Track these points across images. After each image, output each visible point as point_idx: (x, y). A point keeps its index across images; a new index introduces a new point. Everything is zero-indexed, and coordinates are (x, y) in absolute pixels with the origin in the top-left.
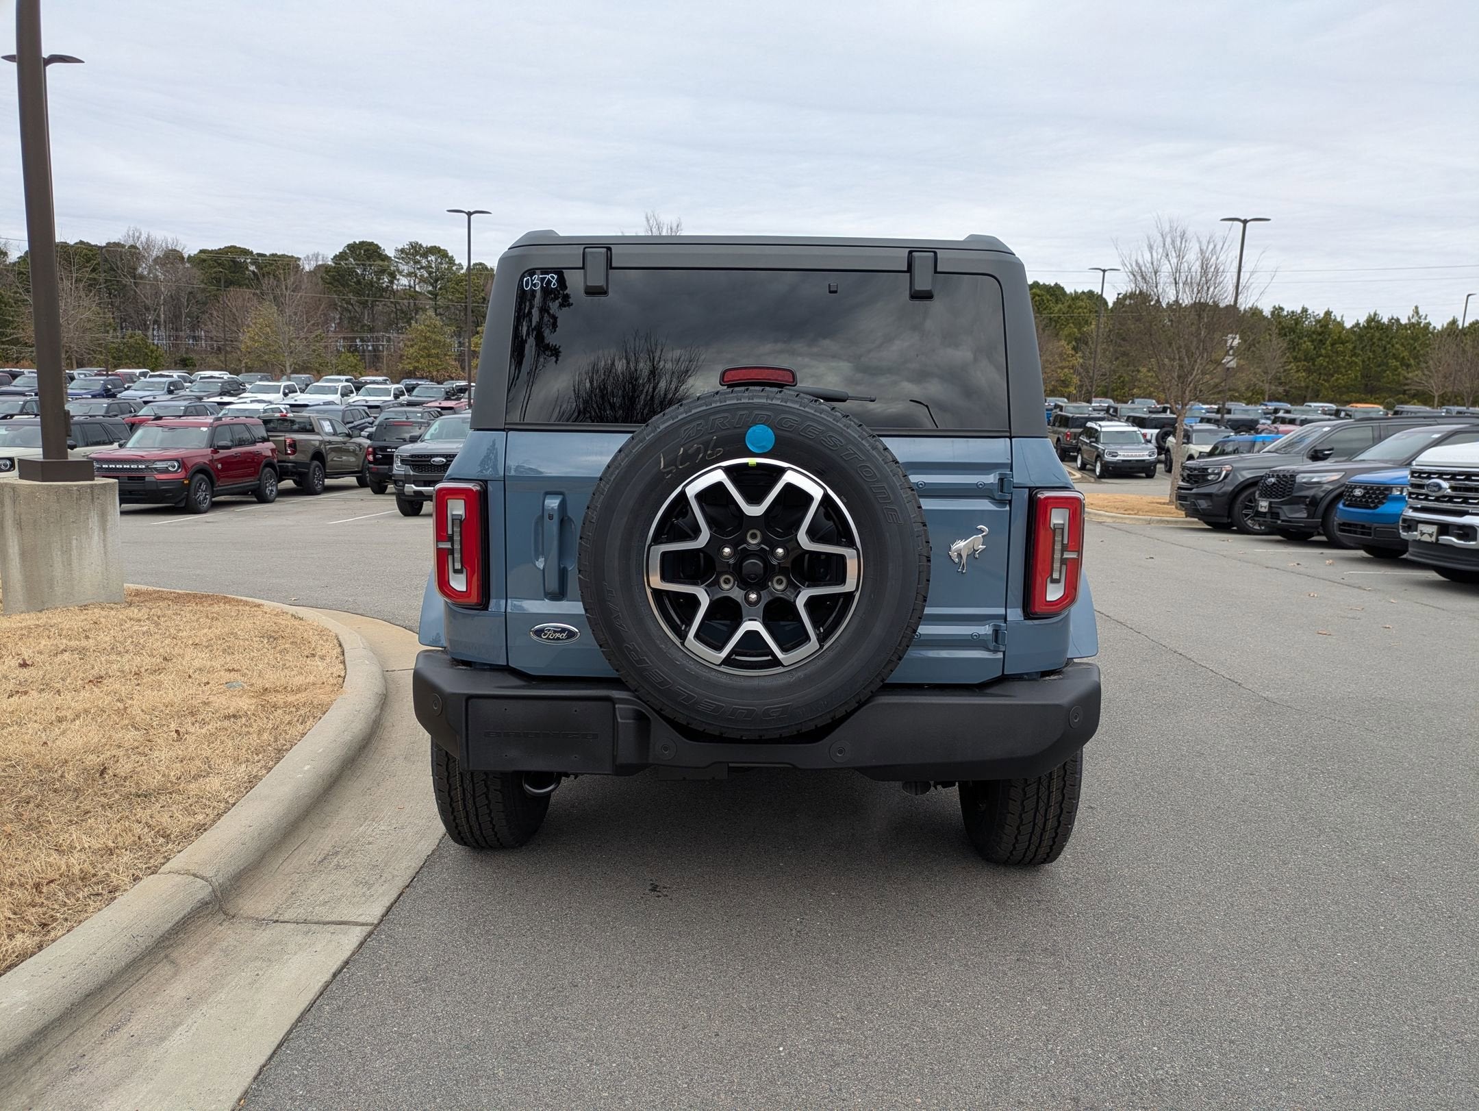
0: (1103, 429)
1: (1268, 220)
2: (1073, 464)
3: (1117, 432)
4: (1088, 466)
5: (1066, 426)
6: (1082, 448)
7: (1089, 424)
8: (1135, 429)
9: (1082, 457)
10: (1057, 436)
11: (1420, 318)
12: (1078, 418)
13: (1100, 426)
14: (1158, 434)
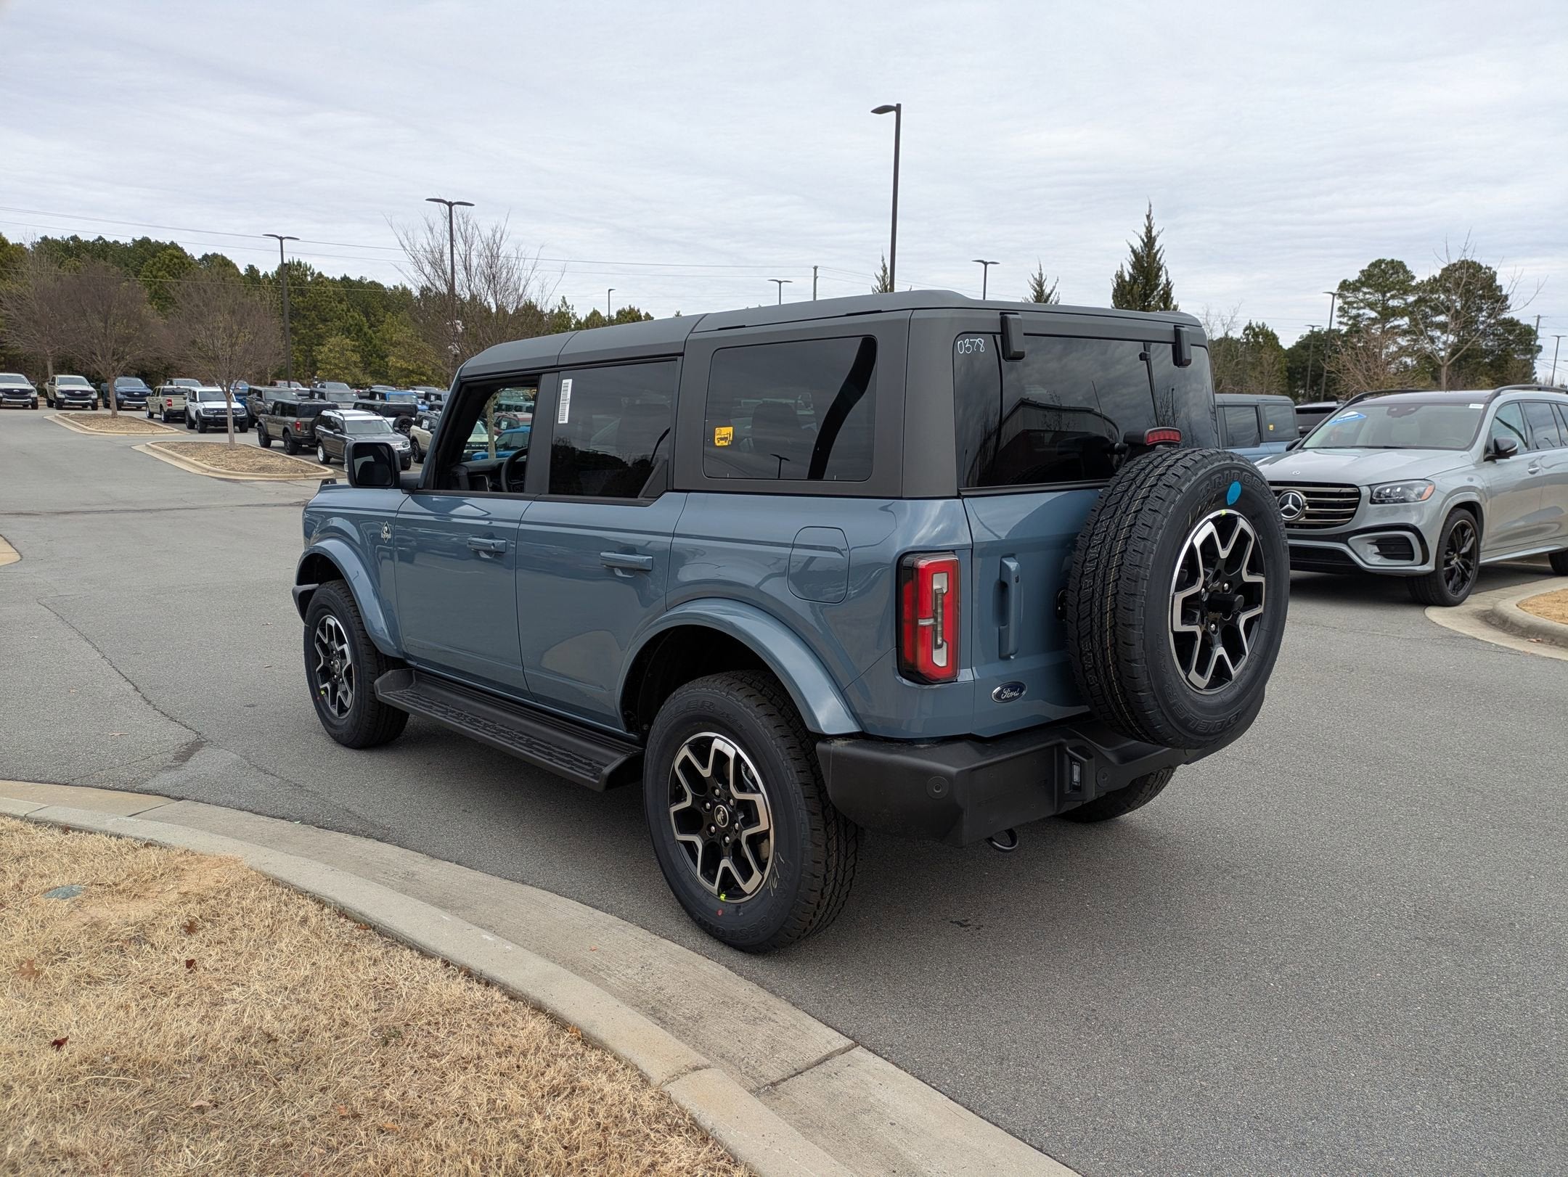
0: (347, 419)
1: (472, 205)
2: (313, 458)
3: (363, 421)
4: (332, 460)
5: (294, 415)
6: (323, 440)
7: (325, 413)
8: (380, 418)
9: (324, 450)
10: (283, 427)
11: (568, 307)
12: (306, 405)
13: (341, 414)
14: (395, 422)
